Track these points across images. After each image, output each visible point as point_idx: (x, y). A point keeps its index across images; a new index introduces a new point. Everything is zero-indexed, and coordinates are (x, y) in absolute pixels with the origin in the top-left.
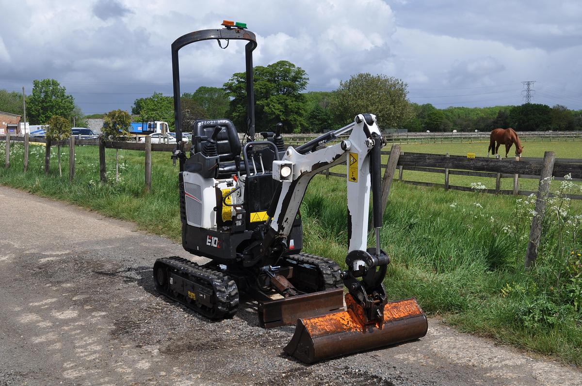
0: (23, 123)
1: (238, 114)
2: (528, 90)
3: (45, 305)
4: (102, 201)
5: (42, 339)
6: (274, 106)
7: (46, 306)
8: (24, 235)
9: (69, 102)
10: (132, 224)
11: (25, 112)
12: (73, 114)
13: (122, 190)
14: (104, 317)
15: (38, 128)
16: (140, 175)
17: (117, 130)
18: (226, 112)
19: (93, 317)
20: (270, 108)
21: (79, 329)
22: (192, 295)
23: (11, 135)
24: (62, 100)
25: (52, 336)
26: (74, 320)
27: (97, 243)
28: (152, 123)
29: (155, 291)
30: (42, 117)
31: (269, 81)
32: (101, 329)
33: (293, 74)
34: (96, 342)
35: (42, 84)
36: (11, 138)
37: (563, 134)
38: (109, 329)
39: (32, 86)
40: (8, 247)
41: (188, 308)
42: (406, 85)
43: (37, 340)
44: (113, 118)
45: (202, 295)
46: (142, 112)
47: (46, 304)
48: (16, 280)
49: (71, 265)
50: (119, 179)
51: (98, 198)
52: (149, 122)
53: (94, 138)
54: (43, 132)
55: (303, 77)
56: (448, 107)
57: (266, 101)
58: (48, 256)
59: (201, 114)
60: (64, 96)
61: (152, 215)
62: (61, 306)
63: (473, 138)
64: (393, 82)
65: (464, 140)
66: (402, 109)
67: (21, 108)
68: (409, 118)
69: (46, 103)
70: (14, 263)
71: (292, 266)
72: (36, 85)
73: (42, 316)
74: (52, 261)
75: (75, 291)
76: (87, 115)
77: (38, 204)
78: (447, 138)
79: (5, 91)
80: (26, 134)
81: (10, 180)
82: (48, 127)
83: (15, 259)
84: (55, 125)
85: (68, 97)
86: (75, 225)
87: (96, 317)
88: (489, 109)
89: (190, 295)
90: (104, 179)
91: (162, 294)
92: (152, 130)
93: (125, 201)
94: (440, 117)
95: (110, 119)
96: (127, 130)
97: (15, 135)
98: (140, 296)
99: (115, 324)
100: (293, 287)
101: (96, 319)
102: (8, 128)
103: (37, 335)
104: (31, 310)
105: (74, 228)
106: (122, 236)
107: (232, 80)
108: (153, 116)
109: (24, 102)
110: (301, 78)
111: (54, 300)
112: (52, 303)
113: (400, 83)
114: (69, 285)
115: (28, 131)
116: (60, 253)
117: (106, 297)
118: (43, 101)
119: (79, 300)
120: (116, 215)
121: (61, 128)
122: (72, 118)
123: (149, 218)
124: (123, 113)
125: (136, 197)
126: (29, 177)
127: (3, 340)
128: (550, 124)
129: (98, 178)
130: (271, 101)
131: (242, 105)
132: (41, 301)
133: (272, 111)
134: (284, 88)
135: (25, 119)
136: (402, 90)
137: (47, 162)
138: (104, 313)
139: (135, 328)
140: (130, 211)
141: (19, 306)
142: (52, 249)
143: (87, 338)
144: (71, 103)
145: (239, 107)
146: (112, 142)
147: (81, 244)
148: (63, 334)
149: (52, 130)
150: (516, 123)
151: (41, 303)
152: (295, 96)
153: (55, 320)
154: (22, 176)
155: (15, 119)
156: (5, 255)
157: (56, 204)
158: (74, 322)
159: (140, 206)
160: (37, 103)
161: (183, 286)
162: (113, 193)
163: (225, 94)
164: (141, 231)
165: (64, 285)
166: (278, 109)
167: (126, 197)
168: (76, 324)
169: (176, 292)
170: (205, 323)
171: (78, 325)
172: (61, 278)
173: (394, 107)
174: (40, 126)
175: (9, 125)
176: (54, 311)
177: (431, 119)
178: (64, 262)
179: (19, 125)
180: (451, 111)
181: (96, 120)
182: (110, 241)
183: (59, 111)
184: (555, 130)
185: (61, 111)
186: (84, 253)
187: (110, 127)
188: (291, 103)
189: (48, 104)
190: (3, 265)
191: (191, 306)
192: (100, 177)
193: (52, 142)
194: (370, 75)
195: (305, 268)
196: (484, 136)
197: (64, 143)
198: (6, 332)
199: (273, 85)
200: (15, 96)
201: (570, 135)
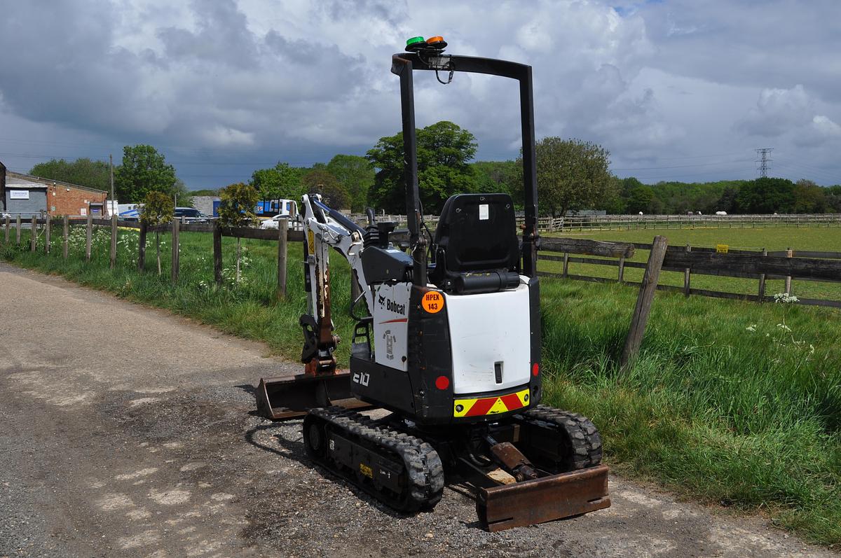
0: (111, 202)
1: (385, 190)
2: (764, 160)
3: (139, 480)
4: (218, 312)
5: (135, 542)
6: (432, 180)
7: (142, 482)
8: (110, 361)
9: (169, 175)
10: (262, 346)
11: (112, 187)
12: (174, 190)
13: (246, 294)
14: (231, 502)
15: (130, 208)
16: (267, 273)
17: (238, 211)
18: (371, 187)
19: (214, 502)
20: (427, 183)
21: (193, 525)
22: (366, 470)
23: (94, 217)
24: (160, 171)
25: (150, 537)
26: (183, 507)
27: (214, 375)
28: (276, 201)
29: (304, 457)
30: (135, 194)
31: (426, 147)
32: (226, 526)
33: (457, 139)
34: (219, 551)
35: (135, 150)
36: (94, 221)
37: (815, 218)
38: (239, 526)
39: (122, 154)
40: (84, 380)
41: (360, 490)
42: (607, 153)
43: (128, 543)
44: (233, 195)
45: (384, 473)
46: (262, 188)
47: (141, 478)
48: (96, 434)
49: (177, 410)
50: (240, 278)
51: (212, 305)
52: (273, 201)
53: (202, 221)
54: (136, 212)
55: (471, 142)
56: (659, 181)
57: (422, 174)
58: (143, 396)
59: (338, 190)
60: (162, 166)
61: (289, 332)
62: (163, 482)
63: (696, 222)
64: (590, 148)
65: (684, 225)
66: (603, 184)
67: (108, 182)
68: (611, 196)
69: (140, 175)
70: (94, 405)
71: (518, 424)
72: (127, 153)
73: (135, 499)
74: (150, 404)
75: (184, 456)
76: (191, 191)
77: (129, 313)
78: (660, 223)
79: (88, 161)
80: (114, 216)
81: (91, 278)
82: (143, 207)
83: (96, 399)
84: (153, 204)
85: (168, 168)
86: (180, 346)
87: (218, 503)
88: (712, 184)
89: (364, 471)
90: (219, 279)
91: (318, 465)
92: (276, 210)
93: (250, 311)
94: (647, 196)
95: (229, 197)
96: (252, 211)
97: (100, 217)
98: (284, 466)
99: (248, 517)
100: (528, 462)
101: (217, 506)
102: (91, 207)
103: (127, 534)
104: (119, 488)
105: (180, 350)
106: (248, 365)
107: (378, 146)
108: (277, 192)
109: (112, 175)
110: (468, 144)
111: (153, 470)
112: (150, 476)
113: (600, 149)
114: (175, 445)
115: (117, 212)
116: (160, 391)
117: (230, 467)
118: (136, 173)
119: (191, 471)
120: (238, 332)
121: (160, 209)
122: (172, 195)
123: (285, 336)
124: (247, 188)
125: (265, 306)
126: (117, 275)
127: (75, 542)
128: (793, 204)
129: (212, 277)
130: (429, 173)
131: (390, 178)
132: (134, 472)
133: (431, 186)
134: (446, 157)
135: (113, 196)
136: (603, 160)
137: (142, 254)
138: (229, 497)
139: (281, 526)
140: (258, 326)
141: (100, 479)
142: (148, 385)
143: (205, 542)
144: (172, 175)
145: (387, 182)
146: (232, 228)
147: (191, 377)
148: (167, 532)
149: (149, 211)
150: (749, 204)
151: (134, 475)
152: (459, 167)
153: (154, 507)
154: (107, 273)
155: (100, 195)
156: (82, 392)
157: (153, 313)
158: (184, 511)
159: (272, 319)
160: (128, 176)
161: (351, 454)
162: (232, 300)
163: (370, 164)
164: (275, 357)
165: (167, 445)
166: (437, 184)
167: (251, 306)
168: (188, 515)
169: (340, 463)
170: (390, 518)
171: (190, 517)
172: (163, 433)
173: (592, 182)
174: (132, 205)
175: (92, 204)
176: (152, 490)
177: (636, 198)
178: (168, 405)
179: (105, 204)
180: (662, 187)
181: (204, 197)
182: (231, 372)
183: (156, 186)
184: (799, 212)
185: (160, 186)
186: (195, 391)
187: (229, 208)
188: (455, 177)
189: (143, 177)
190: (77, 409)
191: (366, 489)
192: (214, 276)
193: (148, 227)
194: (560, 140)
195: (537, 426)
196: (710, 220)
197: (164, 229)
198: (78, 527)
199: (431, 152)
200: (100, 166)
201: (822, 220)
